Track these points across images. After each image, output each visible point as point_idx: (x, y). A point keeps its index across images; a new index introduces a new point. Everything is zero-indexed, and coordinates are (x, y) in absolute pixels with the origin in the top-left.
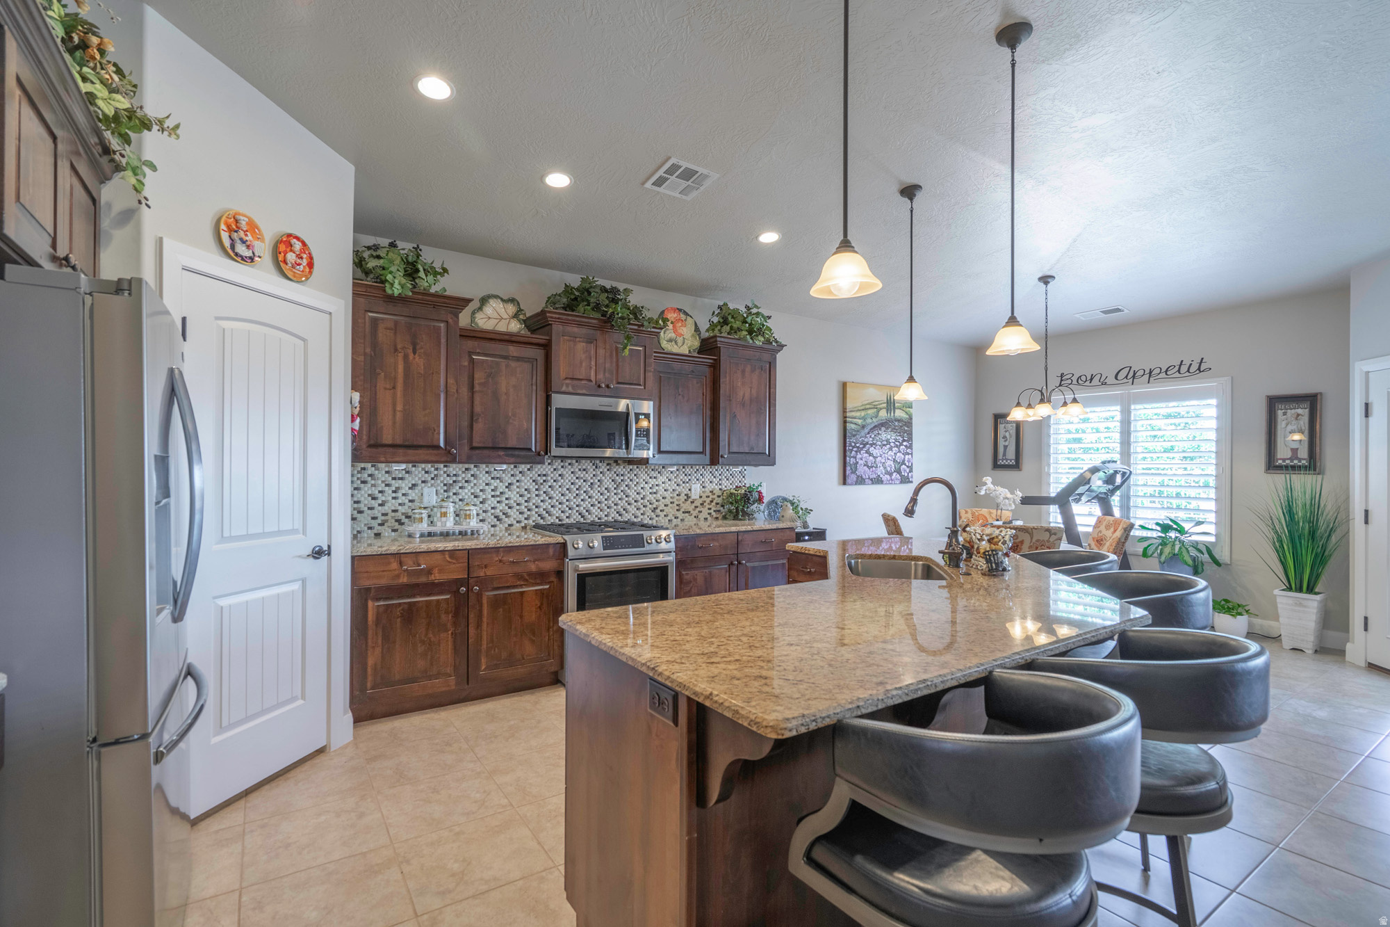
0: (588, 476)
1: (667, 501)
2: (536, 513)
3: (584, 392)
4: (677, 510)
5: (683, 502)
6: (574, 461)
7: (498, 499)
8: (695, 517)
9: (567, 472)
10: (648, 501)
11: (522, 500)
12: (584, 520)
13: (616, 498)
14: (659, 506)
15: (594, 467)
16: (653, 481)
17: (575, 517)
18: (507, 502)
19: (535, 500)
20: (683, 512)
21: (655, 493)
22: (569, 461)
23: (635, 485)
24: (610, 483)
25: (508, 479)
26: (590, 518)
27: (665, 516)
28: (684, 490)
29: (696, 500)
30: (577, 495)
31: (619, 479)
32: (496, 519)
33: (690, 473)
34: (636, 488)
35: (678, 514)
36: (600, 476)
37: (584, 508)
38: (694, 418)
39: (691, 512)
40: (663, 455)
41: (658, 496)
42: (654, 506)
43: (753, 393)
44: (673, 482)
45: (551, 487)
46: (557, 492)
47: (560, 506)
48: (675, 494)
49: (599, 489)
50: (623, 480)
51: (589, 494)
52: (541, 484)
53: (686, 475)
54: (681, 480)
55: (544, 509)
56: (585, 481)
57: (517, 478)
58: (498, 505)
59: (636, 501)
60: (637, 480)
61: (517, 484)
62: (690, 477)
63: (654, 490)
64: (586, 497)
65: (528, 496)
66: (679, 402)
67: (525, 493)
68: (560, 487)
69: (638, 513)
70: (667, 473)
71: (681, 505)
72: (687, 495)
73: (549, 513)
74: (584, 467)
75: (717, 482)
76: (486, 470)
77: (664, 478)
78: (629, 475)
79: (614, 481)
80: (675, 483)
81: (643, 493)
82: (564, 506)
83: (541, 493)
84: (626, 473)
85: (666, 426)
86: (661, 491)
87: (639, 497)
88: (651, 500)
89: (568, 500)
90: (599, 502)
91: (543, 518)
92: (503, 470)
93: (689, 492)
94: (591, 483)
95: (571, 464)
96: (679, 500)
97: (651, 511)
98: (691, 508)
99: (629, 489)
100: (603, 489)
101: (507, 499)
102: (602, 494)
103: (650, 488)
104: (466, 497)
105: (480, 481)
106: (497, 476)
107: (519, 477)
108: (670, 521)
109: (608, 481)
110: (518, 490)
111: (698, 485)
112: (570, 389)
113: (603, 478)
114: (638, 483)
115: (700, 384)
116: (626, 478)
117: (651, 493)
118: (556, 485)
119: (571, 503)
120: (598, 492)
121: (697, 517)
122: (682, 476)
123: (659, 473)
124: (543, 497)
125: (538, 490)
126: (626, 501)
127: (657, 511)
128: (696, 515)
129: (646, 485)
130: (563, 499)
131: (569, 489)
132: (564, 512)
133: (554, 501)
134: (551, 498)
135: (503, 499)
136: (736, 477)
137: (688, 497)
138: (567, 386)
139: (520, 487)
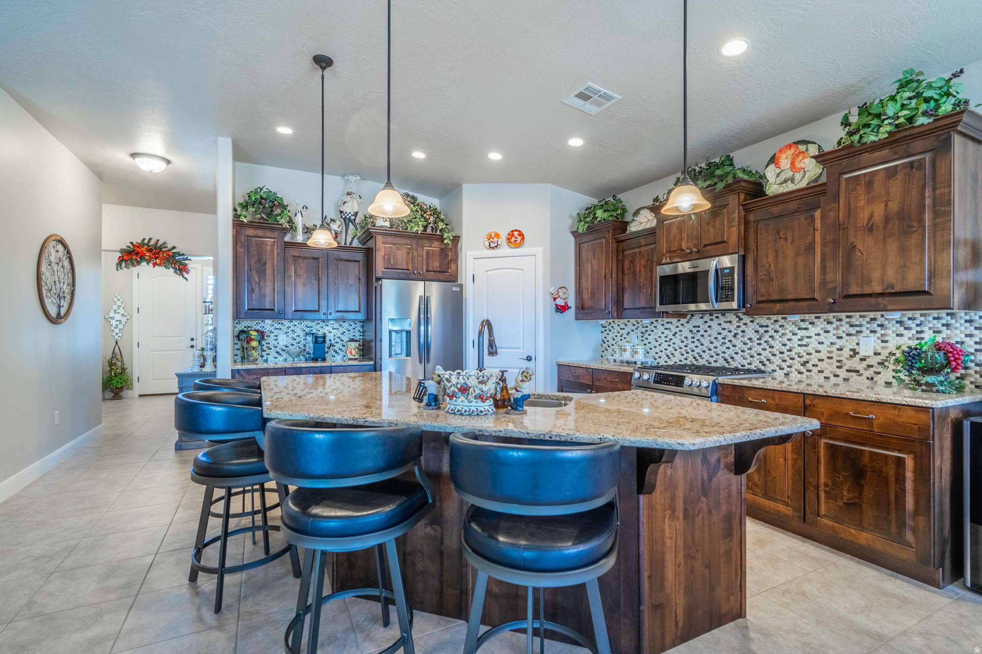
0: (732, 328)
1: (823, 355)
2: (692, 355)
3: (677, 260)
4: (838, 367)
5: (847, 359)
6: (719, 315)
7: (668, 343)
8: (868, 378)
9: (714, 324)
10: (796, 353)
13: (759, 349)
14: (810, 359)
15: (738, 319)
16: (802, 333)
17: (720, 362)
18: (673, 346)
19: (692, 346)
20: (847, 371)
21: (806, 346)
22: (716, 315)
23: (780, 336)
24: (753, 334)
25: (674, 330)
26: (734, 365)
27: (819, 372)
28: (848, 344)
29: (869, 357)
30: (722, 343)
31: (762, 330)
32: (667, 357)
33: (858, 323)
34: (781, 339)
35: (839, 372)
36: (743, 328)
37: (729, 355)
38: (801, 260)
39: (861, 372)
40: (761, 305)
41: (810, 349)
42: (804, 359)
43: (894, 206)
44: (831, 334)
45: (702, 336)
46: (707, 340)
47: (709, 352)
48: (834, 348)
49: (742, 339)
50: (766, 332)
51: (733, 343)
52: (695, 333)
53: (851, 326)
54: (843, 332)
55: (697, 353)
56: (730, 331)
57: (680, 329)
58: (668, 348)
59: (782, 353)
60: (783, 332)
61: (680, 333)
62: (858, 329)
63: (804, 343)
64: (731, 346)
65: (687, 342)
66: (780, 246)
67: (685, 340)
68: (709, 336)
69: (784, 365)
70: (821, 323)
71: (844, 362)
72: (853, 350)
73: (700, 356)
74: (729, 320)
75: (911, 336)
76: (662, 323)
77: (818, 330)
78: (773, 326)
79: (757, 332)
80: (834, 335)
81: (789, 344)
82: (712, 352)
83: (695, 340)
84: (770, 324)
85: (764, 275)
86: (814, 344)
87: (784, 349)
88: (799, 353)
89: (716, 348)
90: (743, 351)
91: (697, 360)
92: (671, 323)
93: (856, 347)
94: (735, 333)
95: (717, 317)
96: (840, 356)
97: (800, 364)
98: (861, 367)
99: (773, 340)
100: (746, 339)
101: (674, 343)
102: (745, 344)
103: (799, 340)
104: (651, 341)
105: (659, 331)
106: (668, 327)
107: (681, 328)
108: (827, 378)
109: (750, 332)
110: (680, 337)
111: (873, 339)
112: (668, 260)
113: (746, 329)
114: (783, 334)
115: (810, 220)
116: (769, 329)
117: (800, 345)
118: (706, 334)
119: (718, 350)
120: (741, 341)
121: (872, 379)
122: (845, 328)
123: (810, 323)
124: (697, 343)
125: (693, 338)
126: (770, 352)
127: (807, 365)
128: (870, 377)
129: (794, 337)
130: (711, 346)
131: (716, 338)
132: (712, 357)
133: (704, 347)
134: (702, 345)
135: (671, 343)
136: (956, 328)
137: (855, 353)
138: (666, 258)
139: (681, 335)
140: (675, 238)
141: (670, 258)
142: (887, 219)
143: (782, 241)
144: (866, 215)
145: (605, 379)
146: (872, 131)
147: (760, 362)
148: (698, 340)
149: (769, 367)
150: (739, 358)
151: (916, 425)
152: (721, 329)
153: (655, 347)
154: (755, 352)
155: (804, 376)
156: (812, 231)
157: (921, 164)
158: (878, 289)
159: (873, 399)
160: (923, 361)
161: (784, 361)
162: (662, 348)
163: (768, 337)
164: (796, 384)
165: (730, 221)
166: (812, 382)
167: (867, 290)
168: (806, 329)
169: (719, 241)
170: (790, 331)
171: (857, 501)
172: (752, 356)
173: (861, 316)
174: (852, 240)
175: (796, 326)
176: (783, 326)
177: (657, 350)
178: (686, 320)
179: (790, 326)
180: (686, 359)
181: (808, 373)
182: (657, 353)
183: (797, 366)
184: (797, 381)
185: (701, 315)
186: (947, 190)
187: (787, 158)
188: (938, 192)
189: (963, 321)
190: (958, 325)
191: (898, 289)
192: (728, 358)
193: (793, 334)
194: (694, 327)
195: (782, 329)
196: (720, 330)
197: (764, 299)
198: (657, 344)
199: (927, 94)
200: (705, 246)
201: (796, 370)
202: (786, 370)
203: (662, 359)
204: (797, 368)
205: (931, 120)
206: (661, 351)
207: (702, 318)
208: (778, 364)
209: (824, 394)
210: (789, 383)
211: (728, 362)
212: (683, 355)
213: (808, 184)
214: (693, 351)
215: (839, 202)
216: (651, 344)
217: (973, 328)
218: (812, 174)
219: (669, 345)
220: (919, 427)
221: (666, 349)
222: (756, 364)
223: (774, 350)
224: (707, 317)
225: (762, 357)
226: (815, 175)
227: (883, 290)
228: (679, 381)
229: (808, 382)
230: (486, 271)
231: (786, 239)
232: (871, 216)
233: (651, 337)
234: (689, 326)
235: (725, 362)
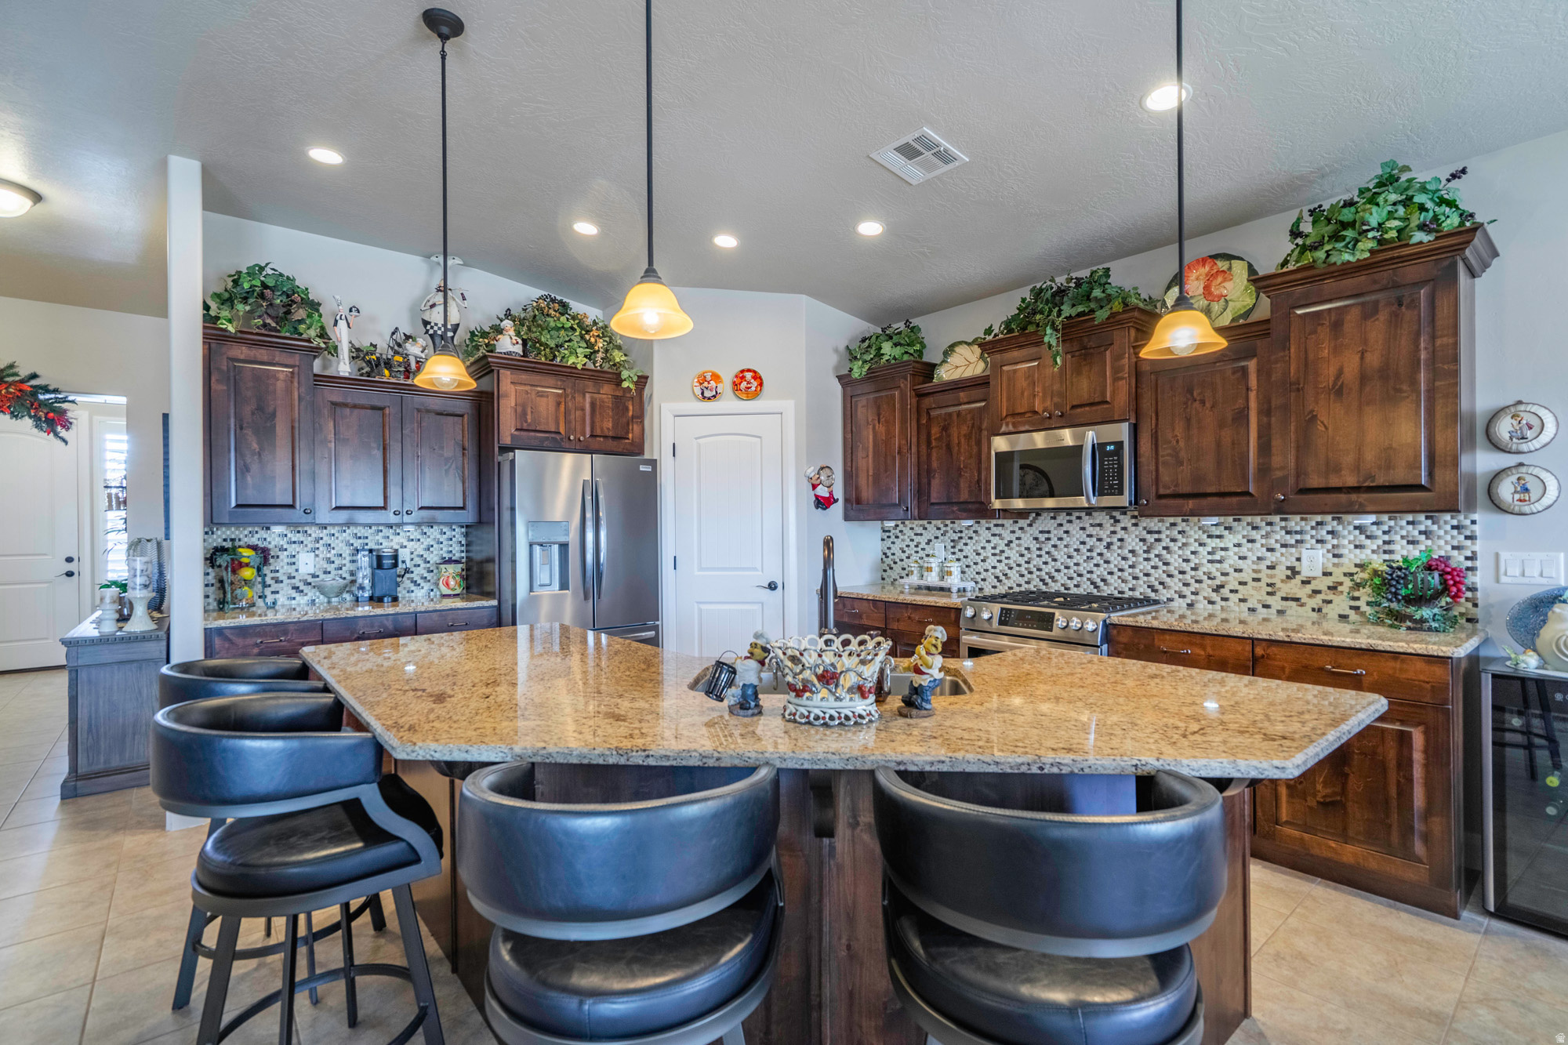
0: (1104, 534)
1: (1246, 576)
2: (1038, 576)
3: (1027, 428)
4: (1268, 593)
5: (1282, 581)
6: (1083, 514)
7: (998, 558)
8: (1313, 610)
9: (1073, 529)
10: (1204, 573)
11: (1022, 561)
12: (1098, 591)
13: (1147, 566)
14: (1227, 582)
15: (1112, 521)
16: (1213, 543)
17: (1085, 587)
18: (1007, 561)
19: (1037, 561)
20: (1284, 599)
21: (1220, 562)
22: (1077, 514)
23: (1180, 548)
24: (1137, 544)
25: (1008, 536)
26: (1106, 591)
27: (1241, 600)
28: (1283, 559)
29: (1314, 578)
30: (1088, 557)
31: (1151, 538)
33: (1298, 529)
34: (1180, 552)
35: (1270, 600)
36: (1121, 534)
37: (1098, 576)
38: (1227, 435)
39: (1302, 601)
40: (1164, 501)
41: (1226, 567)
42: (1218, 582)
43: (1374, 359)
44: (1258, 545)
45: (1055, 546)
46: (1062, 553)
47: (1066, 571)
48: (1263, 566)
49: (1119, 551)
50: (1158, 540)
51: (1105, 558)
52: (1043, 542)
53: (1288, 533)
54: (1277, 541)
55: (1047, 573)
56: (1100, 540)
57: (1017, 535)
58: (998, 564)
59: (1182, 572)
60: (1184, 540)
61: (1017, 542)
62: (1298, 537)
63: (1217, 557)
64: (1102, 562)
65: (1029, 556)
66: (1194, 412)
67: (1026, 552)
68: (1066, 546)
69: (1186, 591)
70: (1243, 528)
71: (1277, 586)
72: (1292, 568)
73: (1052, 578)
74: (1098, 522)
75: (1375, 548)
76: (987, 525)
77: (1238, 538)
78: (1168, 532)
79: (1143, 540)
80: (1262, 545)
81: (1194, 560)
82: (1072, 571)
83: (1043, 553)
84: (1164, 529)
85: (1167, 455)
86: (1232, 559)
87: (1186, 567)
88: (1210, 573)
89: (1077, 564)
90: (1121, 570)
91: (1046, 584)
92: (1003, 525)
93: (1296, 564)
94: (1108, 543)
95: (1079, 518)
96: (1271, 577)
97: (1211, 590)
98: (1303, 593)
99: (1168, 553)
100: (1126, 551)
101: (1007, 558)
102: (1124, 559)
103: (1209, 553)
104: (969, 554)
105: (981, 538)
106: (997, 532)
107: (1019, 533)
108: (1252, 610)
109: (1133, 540)
110: (1018, 549)
111: (1321, 552)
112: (1011, 428)
113: (1126, 536)
114: (1184, 545)
115: (1239, 374)
116: (1163, 536)
117: (1209, 561)
118: (1060, 544)
119: (1081, 568)
120: (1119, 555)
121: (1320, 610)
122: (1280, 535)
123: (1226, 528)
124: (1046, 558)
125: (1039, 549)
126: (1164, 572)
127: (1222, 590)
128: (1316, 607)
129: (1201, 549)
130: (1070, 563)
131: (1077, 550)
132: (1071, 578)
133: (1059, 564)
134: (1055, 560)
135: (1003, 558)
136: (1439, 537)
137: (1294, 572)
138: (1007, 425)
139: (1019, 545)
140: (1022, 393)
141: (1014, 425)
142: (1363, 378)
143: (1197, 404)
144: (1332, 371)
145: (909, 618)
146: (1346, 246)
147: (1149, 587)
148: (1048, 553)
149: (1163, 595)
150: (1115, 581)
151: (1428, 683)
153: (975, 564)
154: (1141, 571)
155: (1218, 607)
156: (1244, 391)
157: (1413, 301)
158: (1351, 481)
159: (1363, 647)
160: (1410, 586)
161: (1186, 585)
162: (987, 565)
163: (1161, 548)
164: (1205, 619)
165: (1116, 370)
166: (1231, 616)
167: (1334, 482)
168: (1220, 537)
169: (1097, 400)
170: (1196, 540)
171: (1339, 798)
172: (1136, 578)
173: (1302, 519)
174: (1311, 407)
175: (1204, 532)
176: (1184, 532)
177: (979, 568)
178: (1028, 522)
179: (1195, 532)
180: (1028, 583)
181: (1224, 603)
182: (978, 573)
183: (1206, 591)
184: (1206, 615)
185: (1052, 514)
186: (1451, 341)
187: (1197, 279)
188: (1439, 342)
189: (1448, 527)
190: (1441, 533)
191: (1381, 480)
192: (1098, 580)
193: (1201, 545)
194: (1041, 532)
195: (1183, 537)
196: (1084, 537)
197: (1168, 492)
198: (978, 559)
199: (1420, 198)
200: (1074, 407)
201: (1205, 598)
202: (1190, 598)
203: (987, 583)
204: (1206, 595)
205: (1431, 237)
206: (986, 570)
207: (1054, 518)
208: (1177, 589)
209: (1286, 639)
210: (1194, 618)
211: (1096, 587)
212: (1022, 576)
213: (1233, 320)
214: (1039, 570)
215: (1289, 349)
216: (969, 560)
217: (1462, 538)
218: (1238, 305)
219: (1000, 561)
220: (1432, 687)
221: (994, 568)
222: (1142, 590)
223: (1171, 568)
224: (1062, 518)
225: (1152, 579)
226: (1245, 307)
227: (1358, 482)
228: (1046, 621)
229: (1224, 616)
230: (696, 439)
231: (1203, 402)
232: (1340, 373)
233: (969, 547)
234: (1034, 531)
235: (1092, 586)
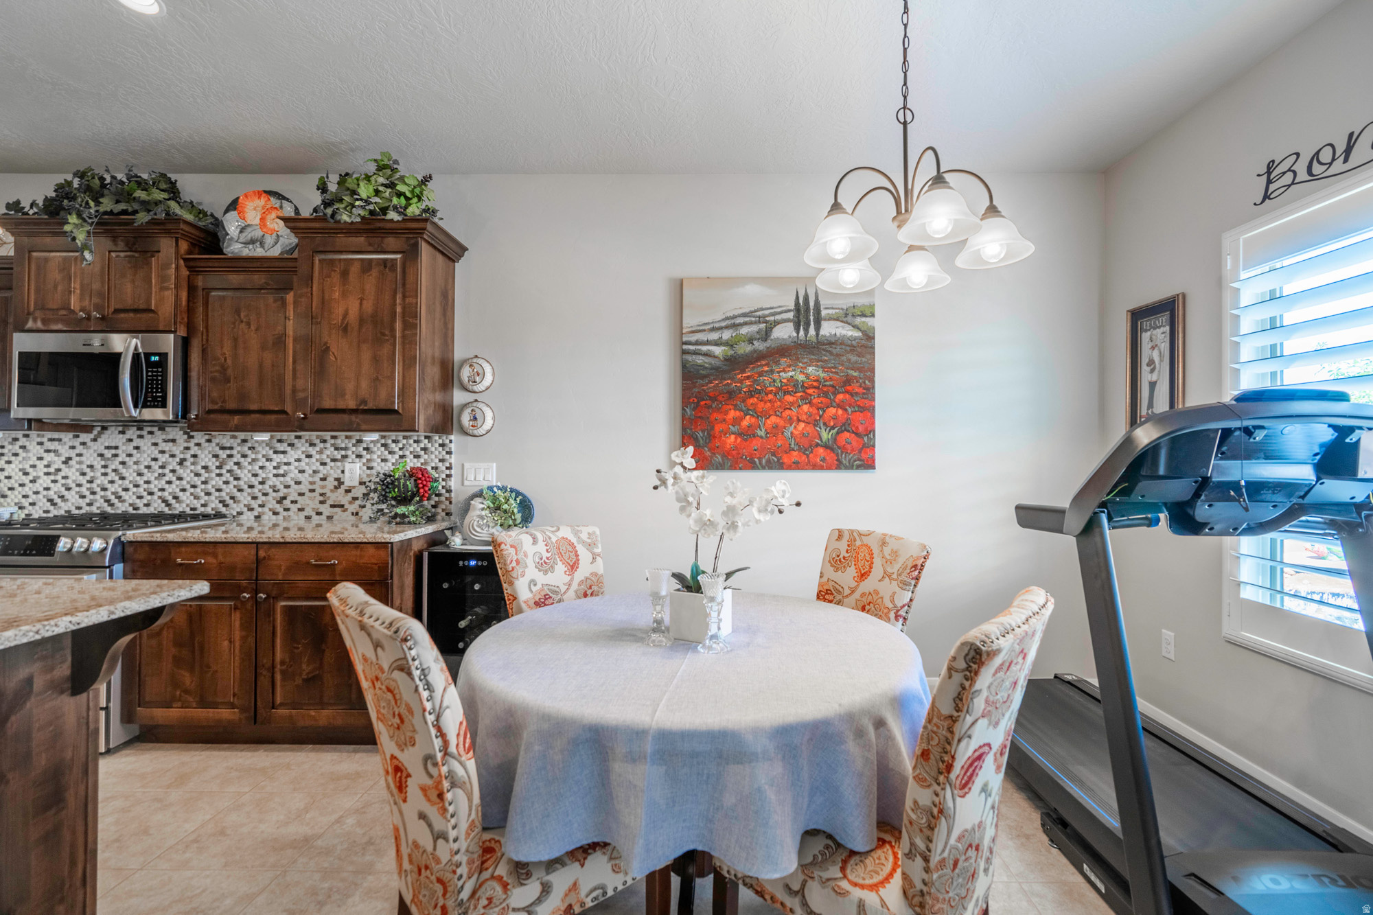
0: (177, 450)
1: (304, 488)
2: (102, 497)
3: (60, 327)
4: (321, 502)
5: (332, 491)
6: (155, 429)
7: (52, 477)
8: (353, 514)
9: (145, 444)
10: (270, 487)
11: (83, 480)
12: (170, 510)
13: (218, 482)
14: (288, 494)
15: (186, 436)
16: (278, 458)
17: (156, 505)
18: (63, 482)
19: (101, 480)
21: (283, 475)
22: (149, 429)
23: (249, 463)
24: (209, 460)
25: (65, 452)
26: (178, 508)
27: (299, 510)
28: (332, 472)
29: (354, 487)
30: (159, 474)
31: (223, 454)
32: (49, 503)
33: (343, 445)
34: (250, 467)
35: (322, 508)
36: (194, 450)
37: (170, 494)
38: (268, 357)
39: (345, 507)
40: (212, 416)
41: (288, 480)
42: (281, 494)
43: (368, 306)
44: (313, 460)
45: (123, 463)
46: (131, 471)
47: (135, 490)
48: (317, 479)
49: (193, 467)
50: (230, 456)
51: (177, 474)
52: (108, 459)
53: (337, 449)
54: (328, 456)
55: (113, 493)
56: (173, 456)
57: (77, 451)
58: (52, 485)
59: (251, 487)
60: (253, 456)
61: (78, 459)
62: (343, 453)
63: (281, 472)
64: (174, 479)
65: (92, 474)
66: (240, 333)
67: (88, 470)
68: (136, 463)
69: (254, 504)
70: (303, 445)
71: (327, 495)
72: (338, 480)
73: (119, 497)
74: (171, 437)
75: (394, 461)
76: (39, 440)
77: (298, 454)
78: (239, 448)
79: (216, 456)
80: (317, 460)
81: (262, 474)
82: (141, 490)
83: (109, 470)
84: (235, 445)
85: (216, 371)
86: (294, 474)
87: (255, 481)
88: (275, 486)
89: (148, 482)
90: (194, 486)
91: (112, 505)
92: (60, 440)
93: (341, 476)
94: (181, 459)
95: (151, 433)
96: (323, 487)
97: (275, 502)
98: (345, 500)
99: (239, 468)
100: (199, 467)
101: (65, 478)
102: (197, 475)
103: (275, 468)
104: (13, 474)
105: (30, 455)
106: (52, 448)
107: (80, 449)
108: (308, 518)
109: (206, 456)
110: (78, 466)
111: (358, 465)
112: (39, 325)
113: (199, 452)
114: (254, 460)
115: (279, 303)
116: (234, 452)
117: (275, 475)
118: (130, 461)
119: (152, 486)
120: (191, 471)
121: (357, 514)
122: (330, 451)
123: (290, 445)
124: (112, 476)
125: (105, 467)
126: (235, 486)
127: (284, 501)
128: (355, 512)
129: (267, 464)
130: (140, 481)
131: (148, 467)
132: (140, 497)
133: (127, 482)
134: (123, 478)
135: (59, 477)
136: (432, 453)
137: (339, 482)
138: (35, 320)
139: (80, 463)
140: (55, 287)
141: (44, 321)
142: (362, 321)
143: (243, 326)
144: (341, 311)
146: (345, 208)
147: (220, 502)
148: (115, 471)
149: (233, 509)
150: (187, 498)
151: (376, 564)
152: (157, 452)
153: (22, 485)
154: (213, 486)
155: (280, 517)
156: (283, 319)
157: (393, 265)
158: (352, 404)
159: (335, 540)
160: (396, 490)
161: (254, 498)
162: (38, 486)
163: (232, 464)
164: (270, 529)
165: (163, 279)
166: (291, 525)
167: (341, 405)
168: (284, 452)
169: (142, 307)
170: (264, 456)
171: (317, 672)
172: (208, 494)
173: (347, 437)
174: (325, 340)
175: (271, 448)
176: (254, 448)
177: (26, 490)
178: (92, 436)
179: (263, 448)
180: (90, 504)
181: (286, 513)
182: (25, 497)
183: (272, 504)
184: (270, 525)
185: (120, 429)
186: (414, 301)
187: (255, 209)
188: (407, 300)
189: (437, 445)
190: (433, 449)
191: (371, 406)
192: (170, 498)
193: (267, 460)
194: (108, 448)
195: (252, 453)
196: (156, 454)
197: (216, 407)
198: (26, 480)
199: (401, 188)
200: (117, 311)
201: (270, 510)
202: (258, 510)
203: (37, 507)
204: (271, 507)
205: (400, 218)
206: (37, 493)
207: (123, 432)
208: (246, 503)
209: (282, 540)
210: (260, 529)
211: (168, 505)
212: (83, 497)
213: (282, 253)
214: (104, 489)
215: (312, 288)
217: (444, 453)
218: (287, 242)
219: (54, 481)
220: (379, 567)
221: (47, 489)
222: (214, 505)
223: (241, 483)
224: (132, 432)
225: (223, 494)
226: (290, 244)
227: (356, 405)
228: (45, 545)
229: (285, 524)
231: (249, 324)
232: (346, 314)
233: (13, 466)
234: (99, 446)
235: (163, 505)
